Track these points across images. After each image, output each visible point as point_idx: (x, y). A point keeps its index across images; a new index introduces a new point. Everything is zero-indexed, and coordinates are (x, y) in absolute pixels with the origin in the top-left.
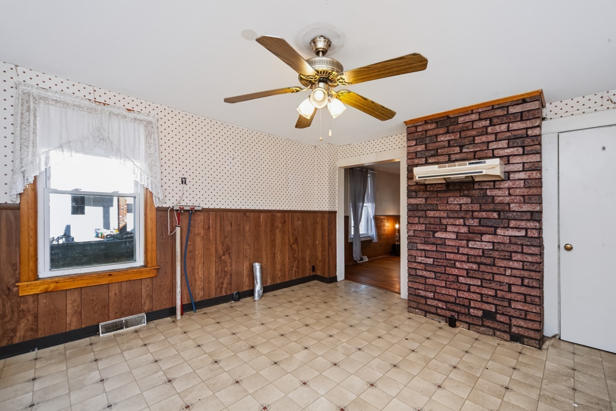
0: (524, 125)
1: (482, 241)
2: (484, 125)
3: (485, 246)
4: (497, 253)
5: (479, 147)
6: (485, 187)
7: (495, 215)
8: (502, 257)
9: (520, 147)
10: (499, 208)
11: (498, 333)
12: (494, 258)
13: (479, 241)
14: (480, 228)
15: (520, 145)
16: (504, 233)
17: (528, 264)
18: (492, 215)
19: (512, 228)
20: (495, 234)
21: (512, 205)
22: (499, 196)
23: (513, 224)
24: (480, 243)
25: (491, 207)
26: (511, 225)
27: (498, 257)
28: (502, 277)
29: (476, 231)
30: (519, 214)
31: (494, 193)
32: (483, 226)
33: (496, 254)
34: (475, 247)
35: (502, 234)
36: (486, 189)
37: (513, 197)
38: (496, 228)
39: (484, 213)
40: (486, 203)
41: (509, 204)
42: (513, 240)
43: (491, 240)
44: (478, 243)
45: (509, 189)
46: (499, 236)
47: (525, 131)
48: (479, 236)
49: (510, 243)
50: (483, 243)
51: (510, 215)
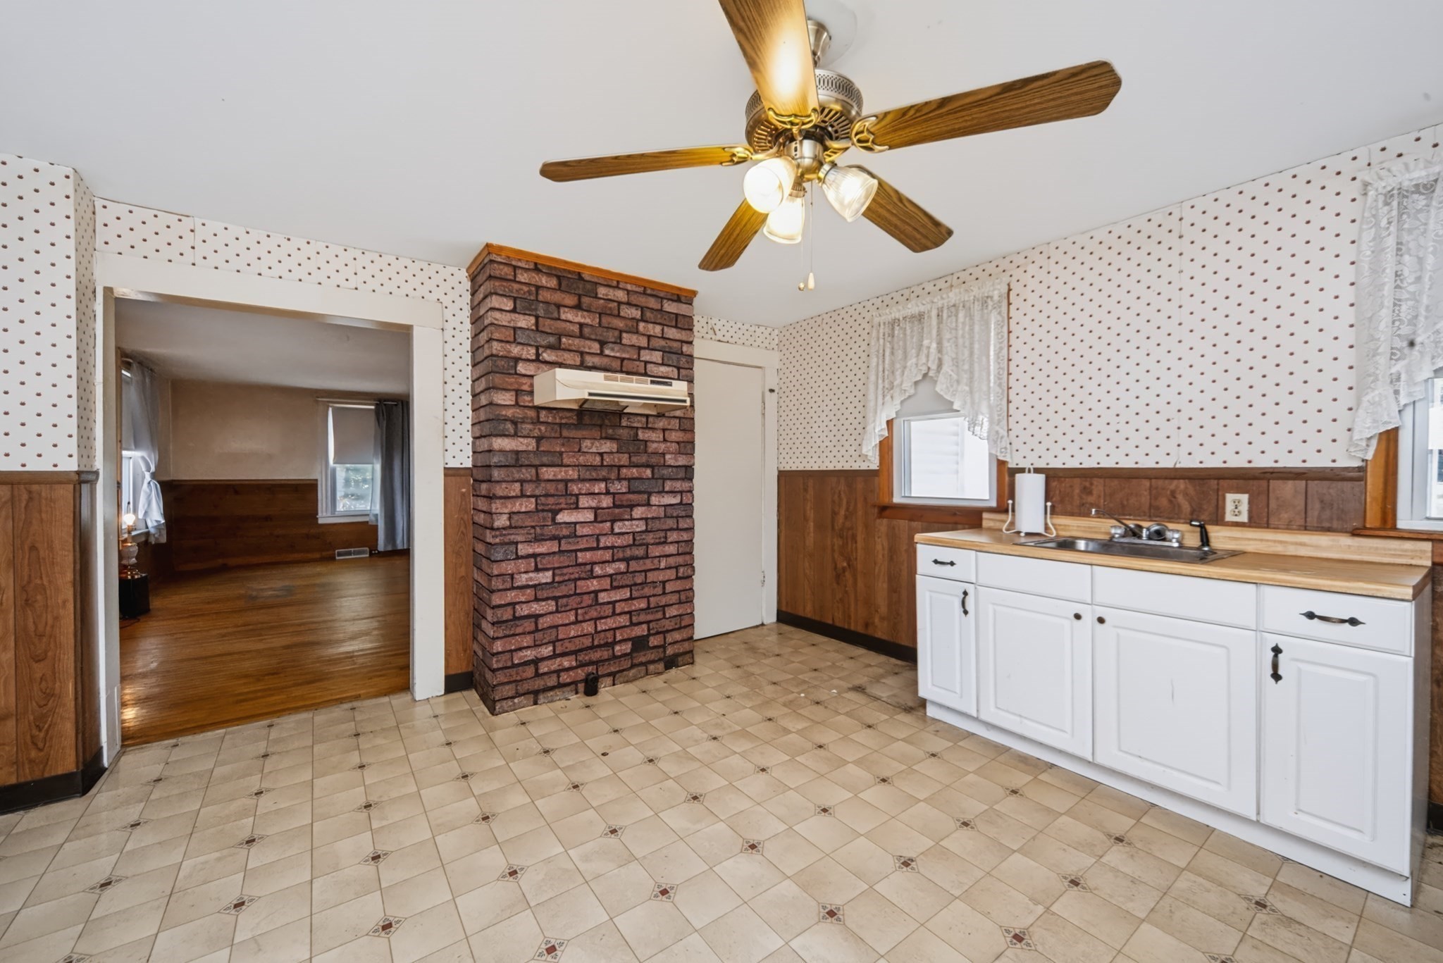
0: (679, 335)
1: (632, 519)
2: (634, 316)
3: (637, 526)
4: (651, 535)
5: (628, 352)
6: (635, 425)
7: (648, 472)
8: (657, 541)
9: (675, 367)
10: (654, 460)
11: (651, 667)
12: (647, 545)
13: (628, 520)
14: (631, 496)
15: (675, 364)
16: (659, 501)
17: (683, 544)
18: (645, 472)
19: (667, 492)
20: (648, 504)
21: (668, 457)
22: (653, 442)
23: (668, 485)
24: (630, 522)
25: (643, 459)
26: (667, 489)
27: (652, 541)
28: (656, 573)
29: (625, 503)
30: (674, 470)
31: (646, 435)
32: (634, 493)
33: (650, 538)
34: (624, 530)
35: (657, 503)
36: (637, 428)
37: (669, 444)
38: (650, 494)
39: (634, 470)
40: (637, 453)
41: (663, 454)
42: (669, 510)
43: (644, 516)
44: (626, 523)
45: (664, 430)
46: (654, 508)
47: (679, 344)
48: (629, 510)
49: (666, 516)
50: (634, 522)
51: (665, 472)
